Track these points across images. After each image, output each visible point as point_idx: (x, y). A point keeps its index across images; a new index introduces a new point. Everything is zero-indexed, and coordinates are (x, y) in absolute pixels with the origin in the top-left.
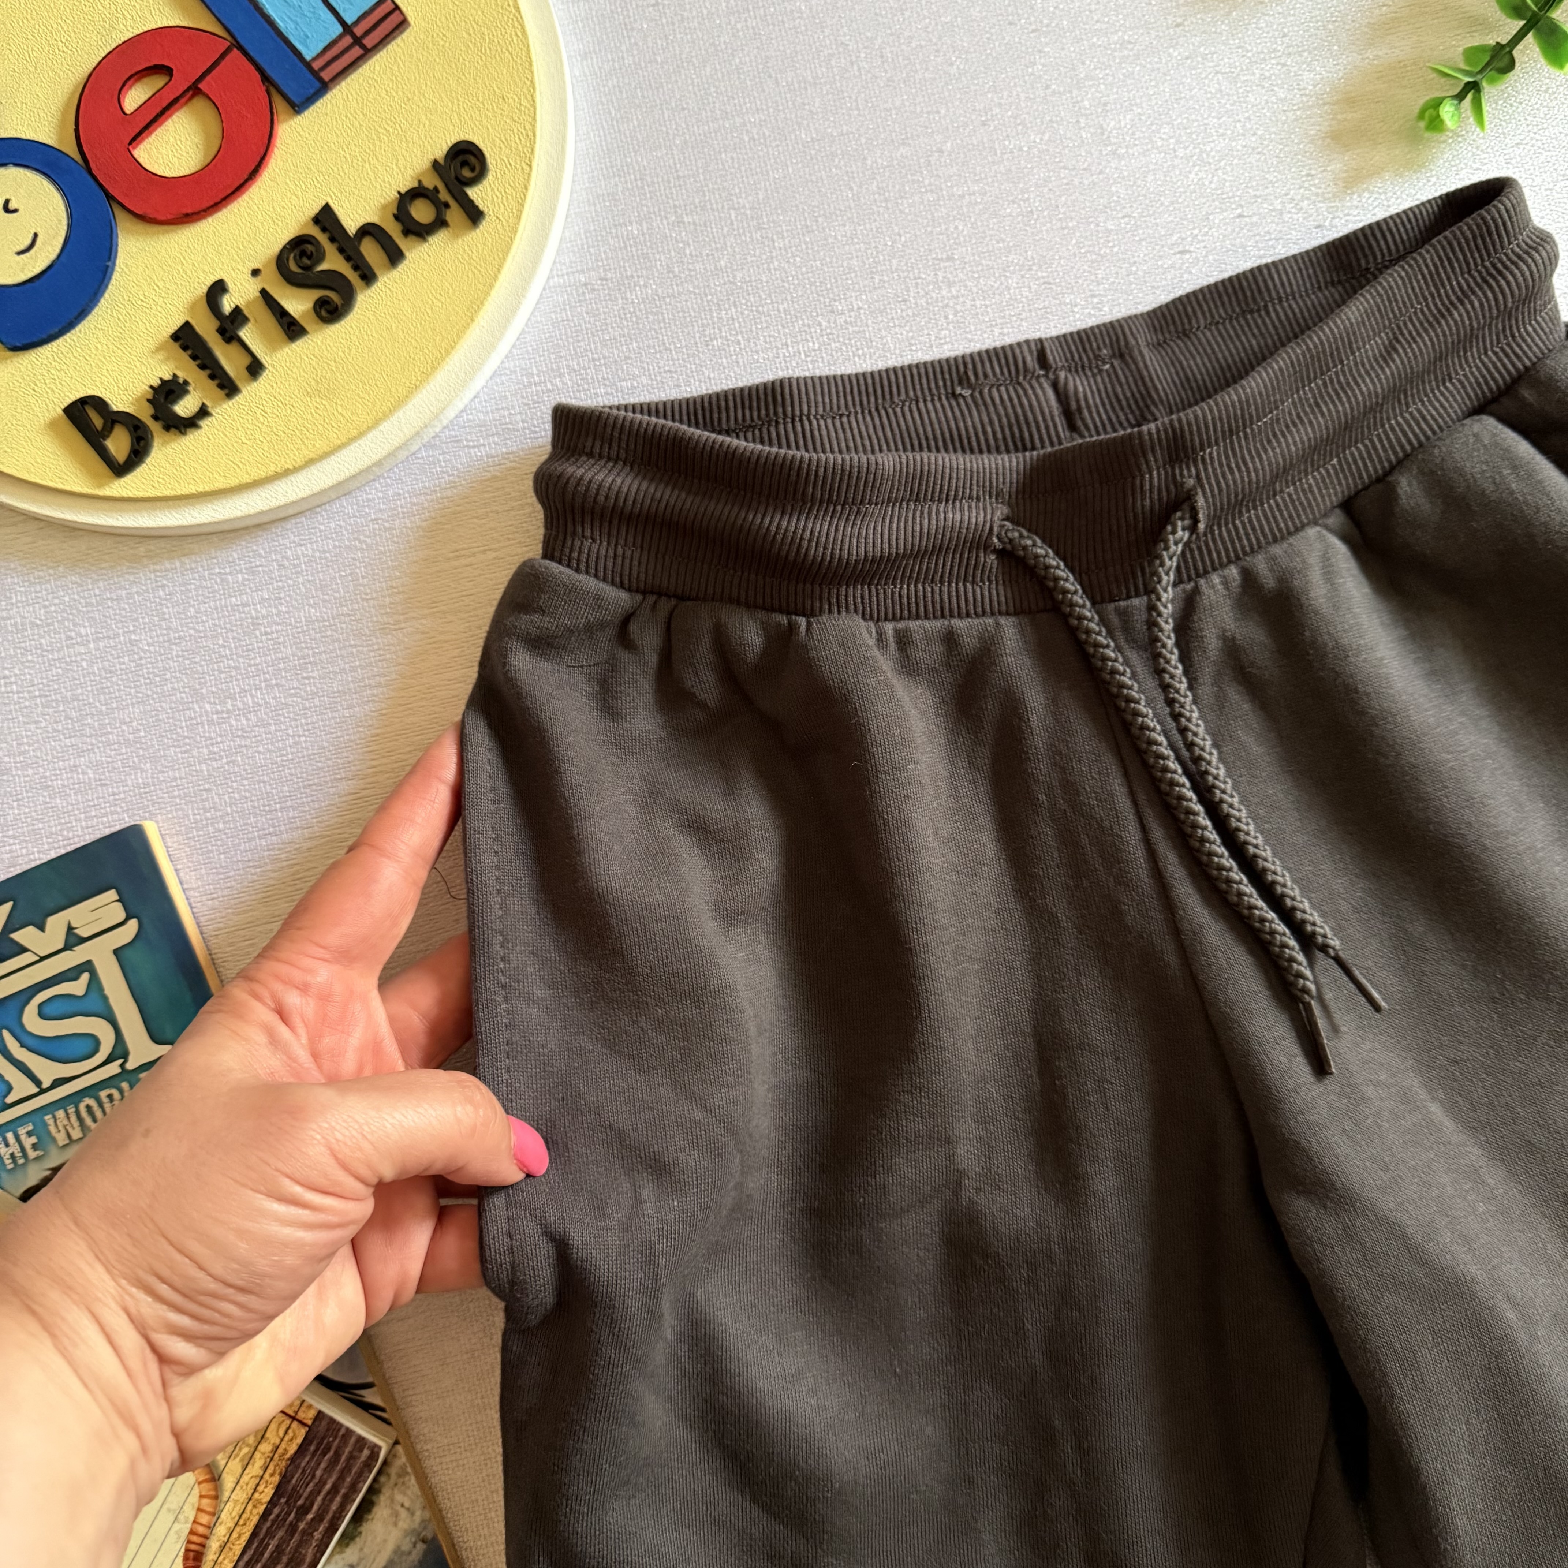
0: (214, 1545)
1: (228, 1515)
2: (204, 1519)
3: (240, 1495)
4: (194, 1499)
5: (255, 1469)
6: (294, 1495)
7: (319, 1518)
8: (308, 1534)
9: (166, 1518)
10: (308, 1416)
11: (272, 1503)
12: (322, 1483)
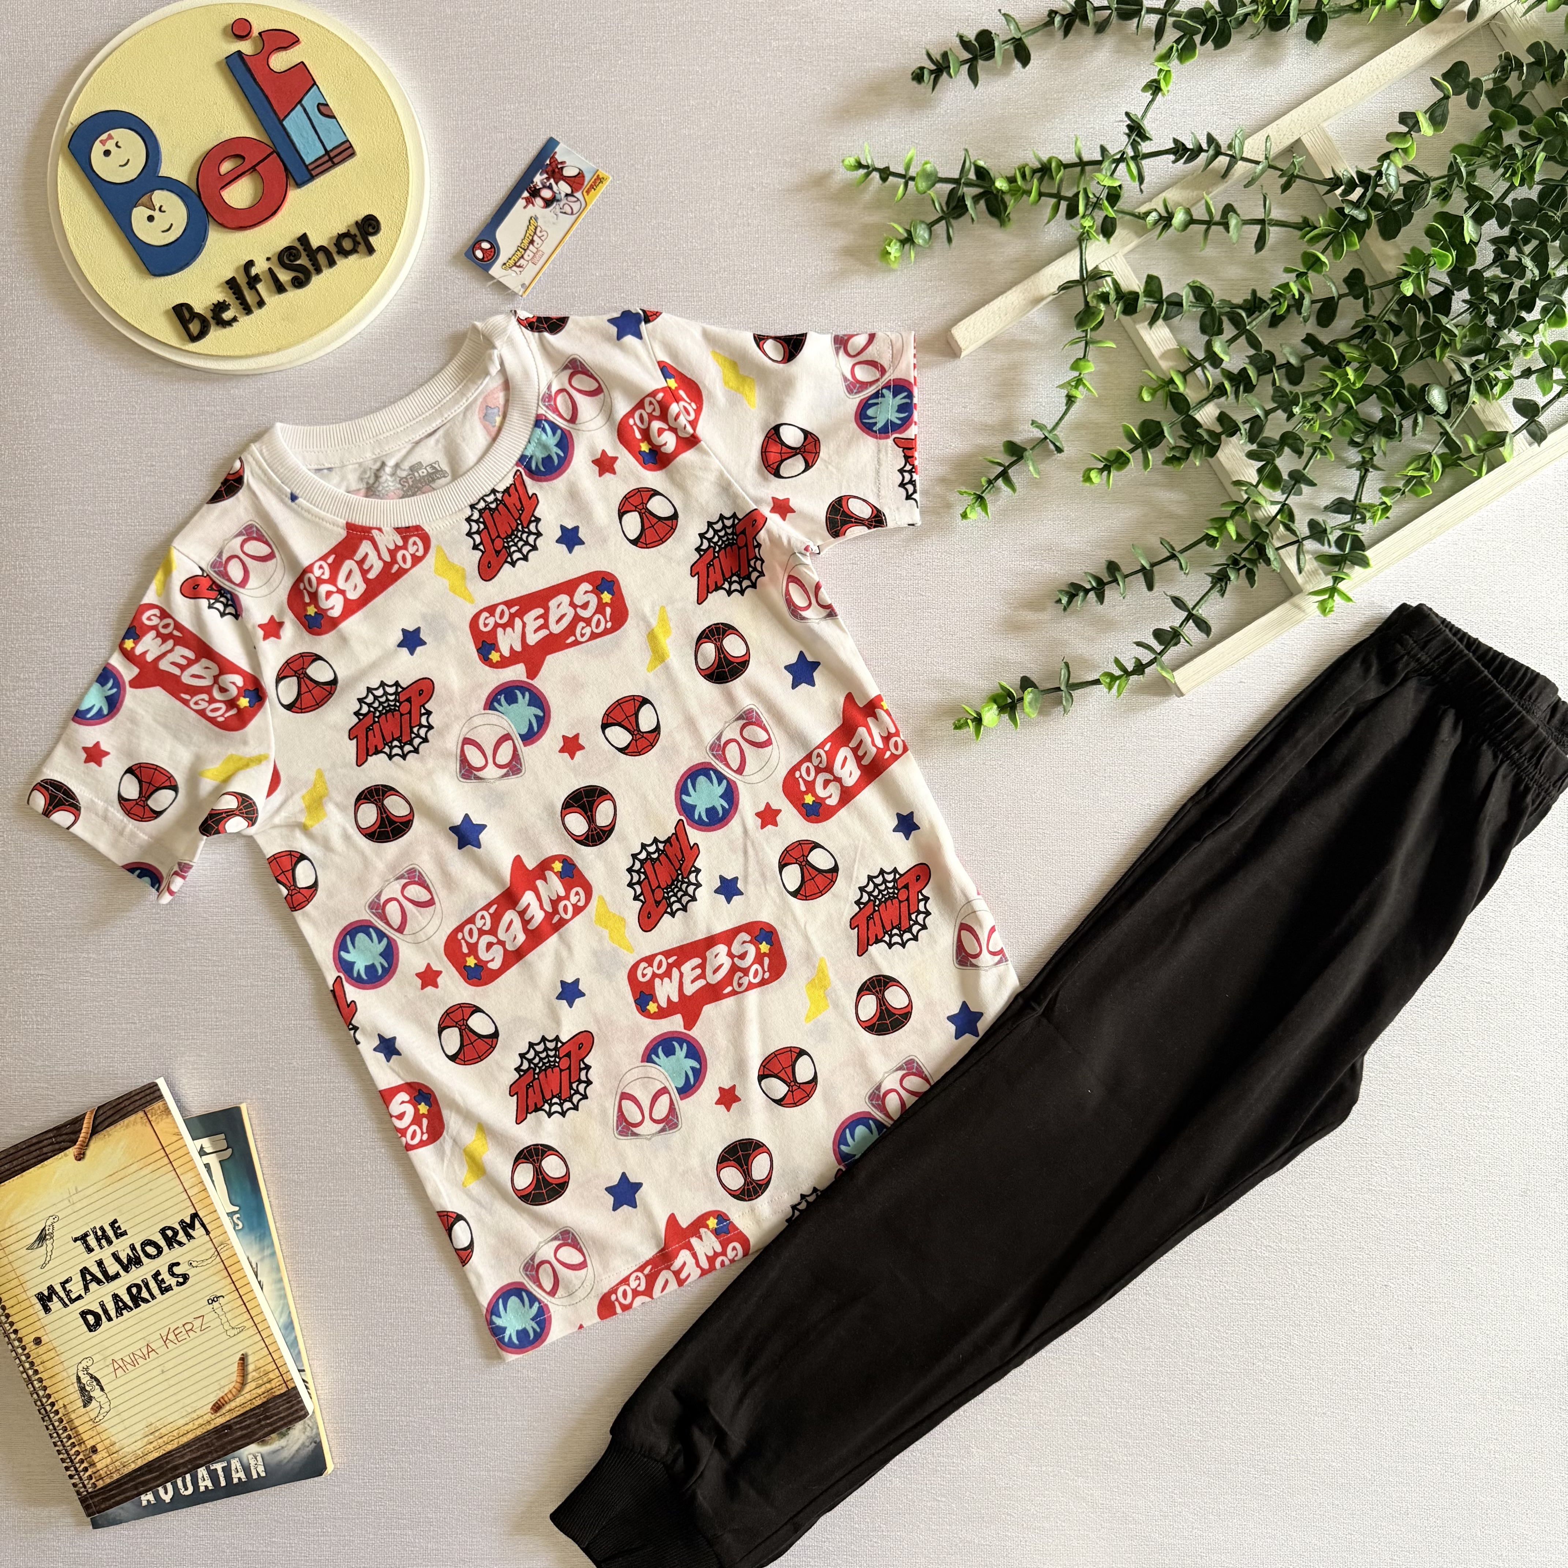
0: (227, 1407)
1: (239, 1401)
2: (230, 1396)
3: (248, 1396)
4: (231, 1386)
5: (260, 1391)
6: (266, 1410)
7: (270, 1424)
8: (263, 1427)
9: (216, 1386)
10: (291, 1385)
11: (257, 1407)
12: (280, 1413)
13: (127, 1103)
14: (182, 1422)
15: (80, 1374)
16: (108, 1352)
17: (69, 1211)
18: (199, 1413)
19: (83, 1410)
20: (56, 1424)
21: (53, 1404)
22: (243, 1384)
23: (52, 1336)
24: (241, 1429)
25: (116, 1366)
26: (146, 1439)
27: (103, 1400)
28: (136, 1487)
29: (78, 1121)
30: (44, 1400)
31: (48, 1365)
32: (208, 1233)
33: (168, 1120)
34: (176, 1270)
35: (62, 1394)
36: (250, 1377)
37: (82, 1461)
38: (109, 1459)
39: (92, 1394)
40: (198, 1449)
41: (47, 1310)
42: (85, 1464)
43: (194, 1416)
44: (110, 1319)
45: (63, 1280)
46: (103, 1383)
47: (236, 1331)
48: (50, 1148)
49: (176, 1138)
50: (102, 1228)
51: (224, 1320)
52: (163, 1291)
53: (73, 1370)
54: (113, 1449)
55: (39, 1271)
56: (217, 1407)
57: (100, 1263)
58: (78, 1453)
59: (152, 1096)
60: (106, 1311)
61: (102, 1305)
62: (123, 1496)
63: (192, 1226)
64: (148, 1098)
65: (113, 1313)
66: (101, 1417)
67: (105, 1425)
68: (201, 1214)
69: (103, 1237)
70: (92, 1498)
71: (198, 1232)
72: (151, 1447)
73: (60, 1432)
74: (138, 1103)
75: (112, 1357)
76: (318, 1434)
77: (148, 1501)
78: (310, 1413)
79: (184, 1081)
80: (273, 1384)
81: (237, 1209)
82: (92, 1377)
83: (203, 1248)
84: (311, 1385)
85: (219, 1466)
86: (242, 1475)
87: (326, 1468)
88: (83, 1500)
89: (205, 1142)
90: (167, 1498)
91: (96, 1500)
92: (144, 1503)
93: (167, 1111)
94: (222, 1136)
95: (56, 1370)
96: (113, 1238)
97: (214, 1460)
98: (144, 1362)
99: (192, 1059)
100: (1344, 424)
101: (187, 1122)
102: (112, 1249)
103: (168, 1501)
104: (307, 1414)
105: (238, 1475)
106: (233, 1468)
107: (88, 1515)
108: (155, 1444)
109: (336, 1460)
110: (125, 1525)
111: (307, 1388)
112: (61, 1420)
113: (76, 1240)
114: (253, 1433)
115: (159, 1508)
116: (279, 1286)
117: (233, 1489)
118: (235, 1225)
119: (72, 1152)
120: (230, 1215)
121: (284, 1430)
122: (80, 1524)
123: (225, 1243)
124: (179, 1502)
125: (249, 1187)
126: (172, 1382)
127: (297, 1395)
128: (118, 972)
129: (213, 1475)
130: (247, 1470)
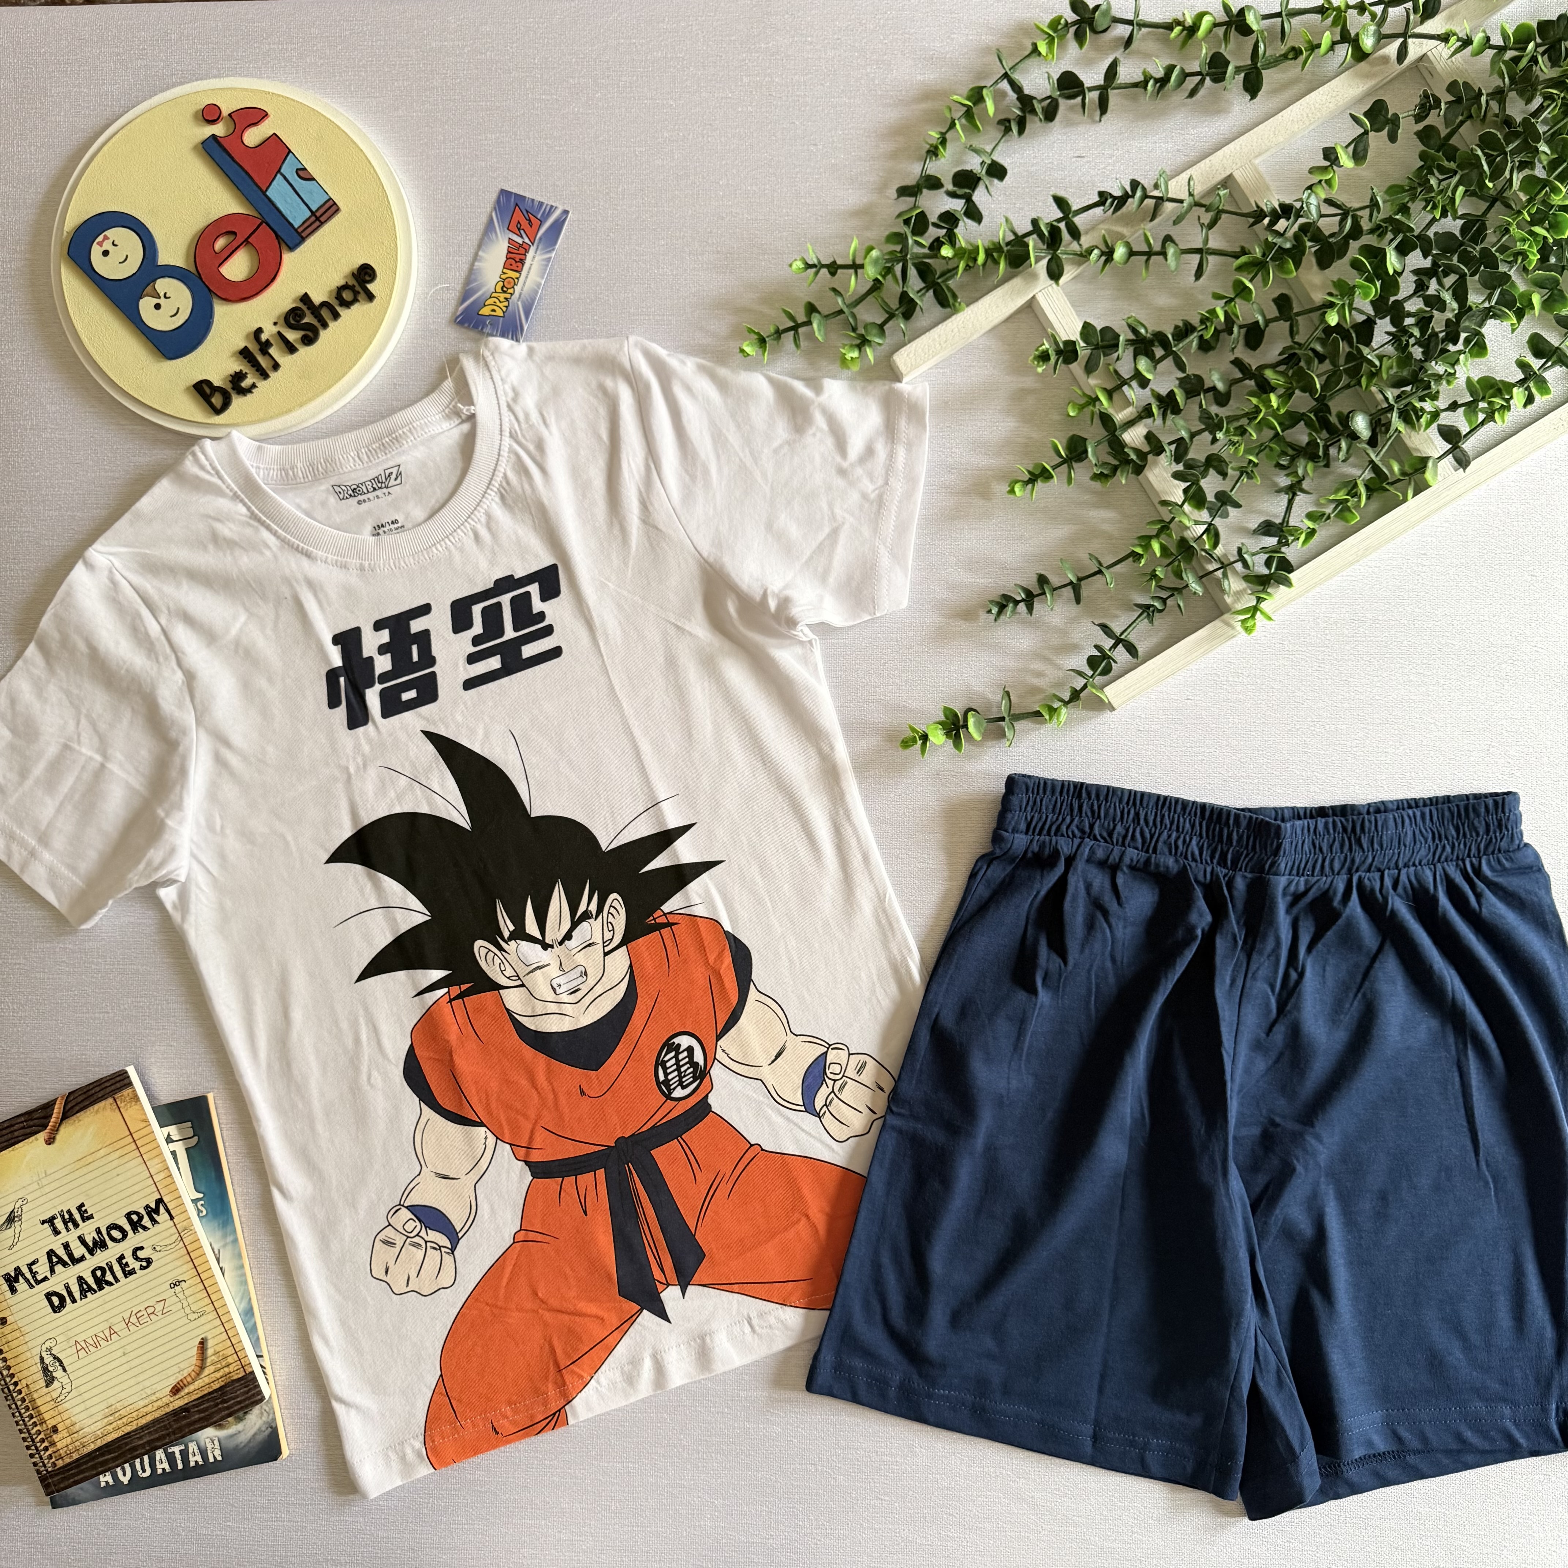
0: (186, 1390)
1: (198, 1384)
2: (189, 1379)
3: (207, 1380)
4: (190, 1370)
5: (218, 1375)
6: (224, 1394)
7: (228, 1408)
8: (221, 1410)
9: (175, 1369)
10: (248, 1370)
11: (216, 1391)
12: (237, 1397)
13: (98, 1089)
14: (142, 1403)
15: (44, 1354)
16: (71, 1334)
17: (38, 1194)
18: (158, 1395)
19: (45, 1390)
20: (19, 1403)
21: (16, 1384)
22: (202, 1368)
23: (16, 1317)
24: (200, 1412)
25: (79, 1347)
26: (106, 1420)
27: (65, 1380)
28: (94, 1467)
29: (48, 1107)
30: (8, 1379)
31: (13, 1344)
32: (172, 1218)
33: (137, 1107)
34: (140, 1254)
35: (25, 1373)
36: (209, 1361)
37: (42, 1441)
38: (69, 1440)
39: (54, 1374)
40: (156, 1431)
41: (13, 1290)
42: (46, 1444)
43: (154, 1398)
44: (74, 1301)
45: (30, 1262)
46: (65, 1364)
47: (196, 1316)
48: (22, 1132)
49: (145, 1124)
50: (69, 1212)
51: (185, 1304)
52: (128, 1273)
53: (37, 1351)
54: (74, 1429)
55: (8, 1252)
56: (176, 1390)
57: (66, 1246)
58: (39, 1433)
59: (122, 1083)
60: (70, 1293)
61: (67, 1287)
62: (81, 1476)
63: (157, 1211)
64: (118, 1085)
65: (77, 1295)
66: (62, 1397)
67: (67, 1405)
68: (166, 1199)
69: (70, 1221)
70: (51, 1477)
71: (163, 1217)
72: (110, 1428)
73: (23, 1411)
74: (108, 1090)
75: (76, 1338)
76: (274, 1420)
77: (107, 1482)
78: (267, 1397)
79: (154, 1069)
80: (232, 1368)
81: (201, 1195)
82: (55, 1358)
83: (166, 1234)
84: (268, 1370)
85: (176, 1450)
86: (199, 1458)
87: (280, 1453)
88: (42, 1479)
89: (173, 1130)
90: (125, 1480)
91: (56, 1479)
92: (103, 1484)
93: (136, 1098)
94: (189, 1124)
95: (20, 1350)
96: (80, 1222)
97: (172, 1443)
98: (106, 1343)
99: (162, 1048)
100: (1271, 449)
101: (154, 1109)
102: (79, 1232)
103: (126, 1482)
104: (263, 1398)
105: (195, 1459)
106: (191, 1451)
107: (47, 1495)
108: (114, 1425)
109: (292, 1446)
110: (84, 1505)
111: (265, 1373)
112: (23, 1400)
113: (43, 1222)
114: (210, 1416)
115: (118, 1489)
116: (239, 1272)
117: (191, 1473)
118: (199, 1211)
119: (42, 1136)
120: (195, 1201)
121: (241, 1414)
122: (39, 1504)
123: (189, 1228)
124: (137, 1484)
125: (213, 1175)
126: (133, 1363)
127: (255, 1379)
128: (92, 962)
129: (171, 1458)
130: (203, 1453)
